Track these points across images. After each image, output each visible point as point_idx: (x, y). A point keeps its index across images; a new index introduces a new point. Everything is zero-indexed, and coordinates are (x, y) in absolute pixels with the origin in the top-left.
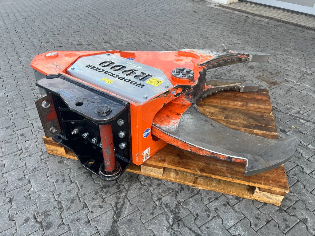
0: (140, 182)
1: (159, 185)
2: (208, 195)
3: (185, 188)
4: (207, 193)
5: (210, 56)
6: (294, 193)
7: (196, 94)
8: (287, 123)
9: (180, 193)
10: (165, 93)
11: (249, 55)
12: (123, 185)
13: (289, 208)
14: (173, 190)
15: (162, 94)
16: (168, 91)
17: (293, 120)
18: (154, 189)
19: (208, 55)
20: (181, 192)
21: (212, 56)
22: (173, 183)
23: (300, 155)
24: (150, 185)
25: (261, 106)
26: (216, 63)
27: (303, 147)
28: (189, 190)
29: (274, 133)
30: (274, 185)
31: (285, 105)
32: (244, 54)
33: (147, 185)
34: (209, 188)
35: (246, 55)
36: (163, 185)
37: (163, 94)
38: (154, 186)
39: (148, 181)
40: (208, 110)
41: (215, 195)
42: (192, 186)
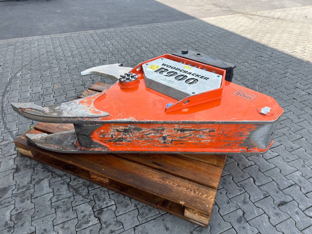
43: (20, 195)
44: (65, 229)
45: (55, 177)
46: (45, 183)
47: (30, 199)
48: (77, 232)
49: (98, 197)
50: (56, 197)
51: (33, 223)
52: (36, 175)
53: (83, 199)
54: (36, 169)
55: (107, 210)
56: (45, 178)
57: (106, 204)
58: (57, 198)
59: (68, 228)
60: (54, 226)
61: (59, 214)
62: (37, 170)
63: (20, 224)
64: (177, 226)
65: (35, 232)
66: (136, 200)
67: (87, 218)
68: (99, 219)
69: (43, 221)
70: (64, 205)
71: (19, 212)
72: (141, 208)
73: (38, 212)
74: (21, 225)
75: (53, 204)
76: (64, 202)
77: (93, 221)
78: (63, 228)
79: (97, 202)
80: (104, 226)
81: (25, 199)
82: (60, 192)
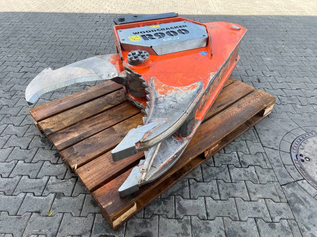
43: (197, 232)
44: (257, 192)
45: (182, 193)
46: (187, 203)
47: (207, 221)
48: (260, 184)
49: (225, 161)
50: (213, 195)
51: (244, 220)
52: (167, 213)
53: (224, 173)
54: (156, 212)
55: (242, 158)
56: (178, 203)
57: (235, 157)
58: (216, 194)
59: (256, 189)
60: (251, 201)
61: (237, 194)
62: (159, 211)
63: (242, 234)
64: (266, 125)
65: (255, 218)
66: (237, 138)
67: (248, 173)
68: (251, 166)
69: (243, 210)
70: (227, 189)
71: (224, 234)
72: (246, 138)
73: (229, 214)
74: (243, 232)
75: (222, 198)
76: (223, 188)
77: (251, 170)
78: (254, 193)
79: (231, 163)
80: (258, 164)
81: (206, 227)
82: (207, 190)
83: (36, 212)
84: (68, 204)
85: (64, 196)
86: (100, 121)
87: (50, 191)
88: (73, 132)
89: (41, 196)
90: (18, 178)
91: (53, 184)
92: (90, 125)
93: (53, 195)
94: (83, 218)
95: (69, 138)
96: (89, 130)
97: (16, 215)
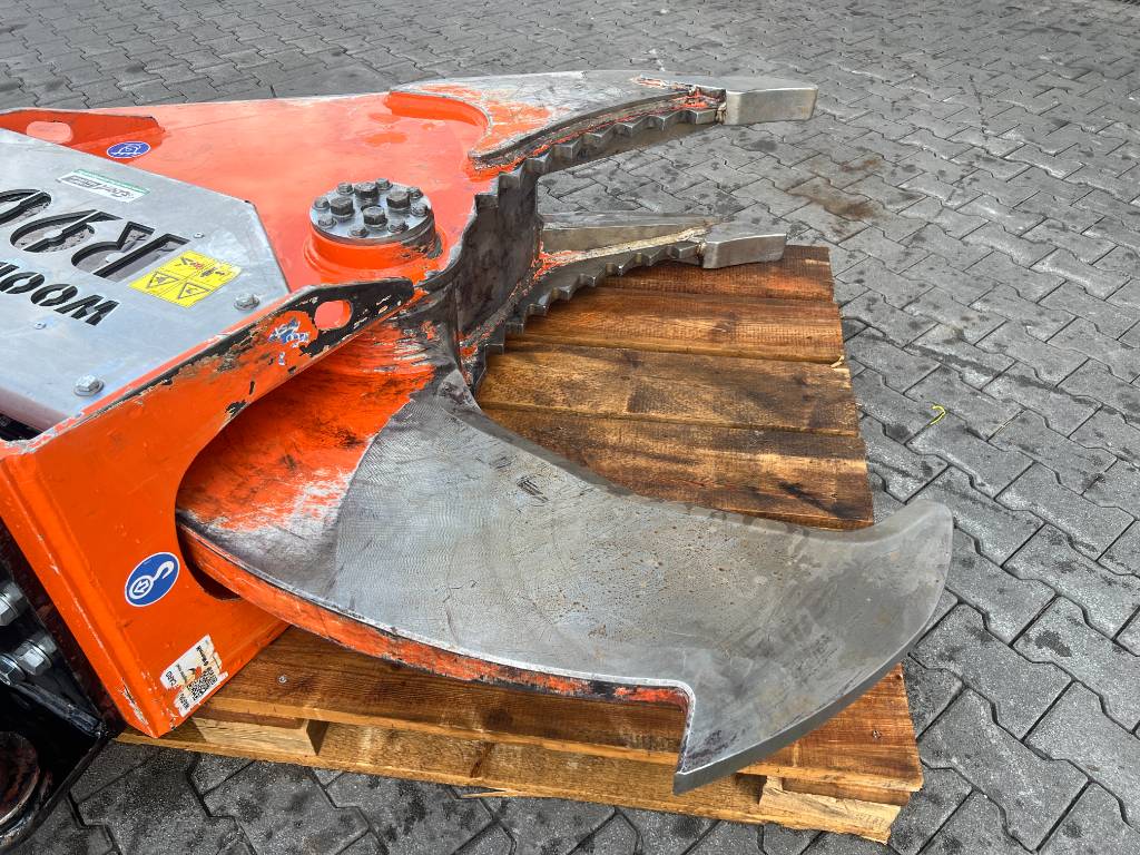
0: (200, 798)
1: (298, 803)
2: (541, 830)
3: (428, 805)
4: (542, 819)
5: (541, 112)
6: (948, 757)
7: (490, 304)
8: (913, 391)
9: (402, 838)
10: (221, 348)
11: (724, 91)
12: (108, 831)
13: (930, 842)
14: (369, 821)
15: (199, 357)
16: (245, 332)
17: (935, 375)
18: (269, 836)
19: (532, 103)
20: (407, 831)
21: (549, 108)
22: (374, 781)
23: (972, 548)
24: (251, 812)
25: (792, 331)
26: (567, 142)
27: (984, 504)
28: (449, 810)
29: (848, 462)
30: (850, 762)
31: (902, 309)
32: (702, 92)
33: (234, 811)
34: (548, 790)
35: (712, 94)
36: (319, 803)
37: (209, 353)
38: (272, 815)
39: (243, 790)
40: (555, 373)
41: (578, 821)
42: (469, 788)
83: (977, 435)
84: (884, 402)
85: (884, 426)
86: (641, 462)
87: (918, 459)
88: (770, 477)
89: (950, 465)
90: (1018, 564)
91: (905, 474)
92: (690, 470)
93: (917, 444)
94: (861, 359)
95: (804, 462)
96: (707, 451)
97: (1035, 462)
